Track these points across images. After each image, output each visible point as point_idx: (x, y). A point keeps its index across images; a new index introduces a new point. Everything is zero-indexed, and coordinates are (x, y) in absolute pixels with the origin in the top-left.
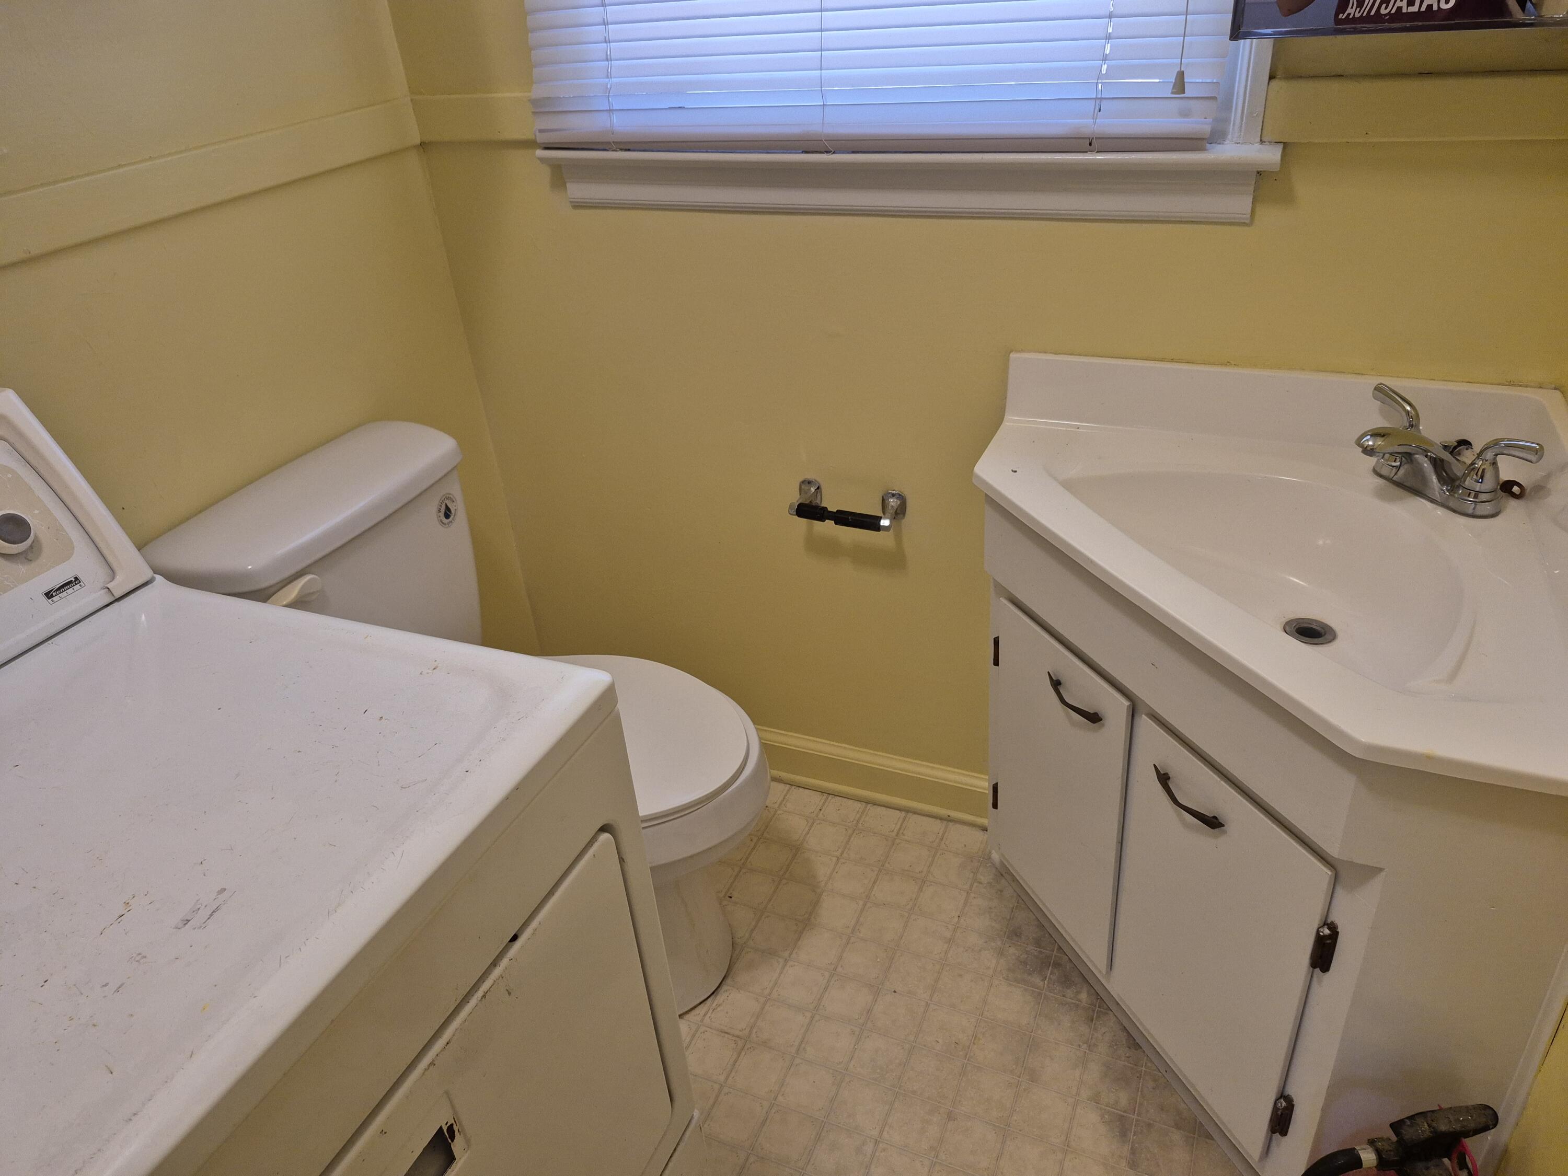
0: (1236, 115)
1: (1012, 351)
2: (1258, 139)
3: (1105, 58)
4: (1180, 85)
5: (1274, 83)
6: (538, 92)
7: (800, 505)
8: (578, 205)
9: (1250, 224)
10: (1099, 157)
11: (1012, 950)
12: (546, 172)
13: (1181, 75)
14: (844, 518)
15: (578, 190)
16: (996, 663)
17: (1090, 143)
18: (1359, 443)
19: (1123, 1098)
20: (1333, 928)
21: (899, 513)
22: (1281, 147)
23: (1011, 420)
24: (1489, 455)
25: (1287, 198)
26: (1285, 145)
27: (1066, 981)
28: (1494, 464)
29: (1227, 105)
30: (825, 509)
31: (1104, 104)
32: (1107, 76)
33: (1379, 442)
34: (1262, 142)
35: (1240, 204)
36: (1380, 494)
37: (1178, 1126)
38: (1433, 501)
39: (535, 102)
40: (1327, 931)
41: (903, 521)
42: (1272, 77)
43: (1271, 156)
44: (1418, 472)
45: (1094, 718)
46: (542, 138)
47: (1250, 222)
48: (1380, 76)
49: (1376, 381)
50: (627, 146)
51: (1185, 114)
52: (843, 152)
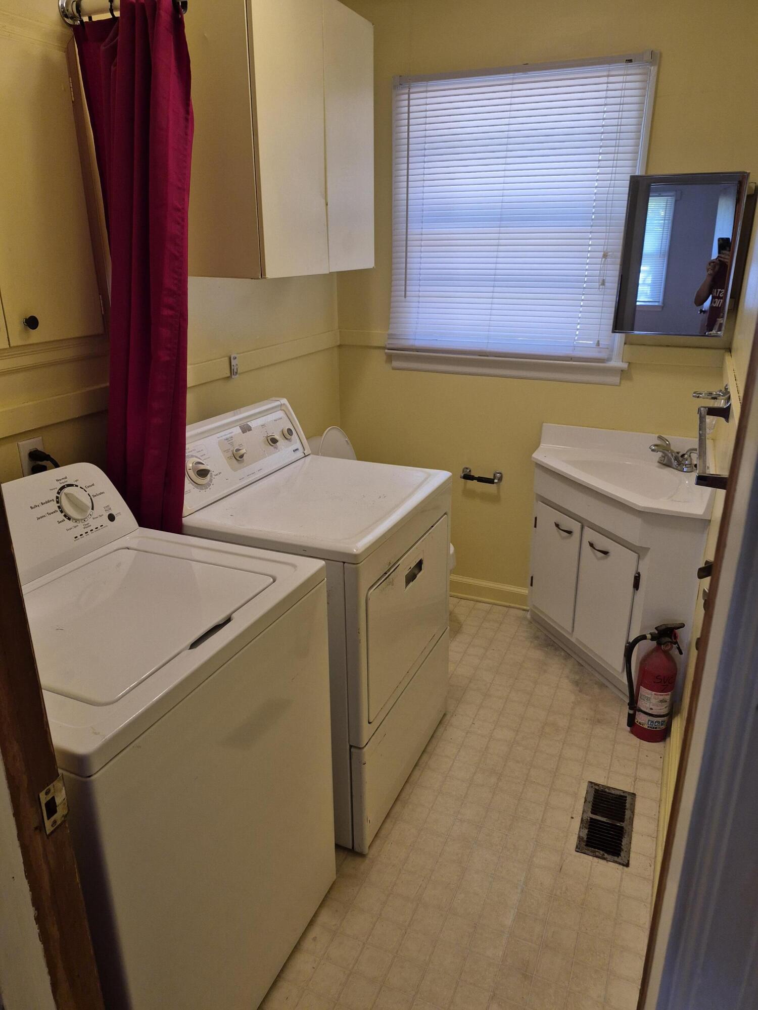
0: (615, 352)
1: (543, 423)
2: (621, 361)
3: (577, 335)
4: (598, 344)
5: (626, 346)
6: (390, 332)
7: (464, 475)
8: (394, 369)
9: (619, 386)
10: (574, 363)
11: (536, 641)
12: (385, 358)
13: (598, 341)
14: (481, 480)
15: (396, 364)
16: (535, 526)
17: (571, 359)
18: (650, 448)
19: (577, 677)
20: (639, 574)
21: (500, 479)
22: (628, 363)
23: (542, 446)
24: (688, 454)
25: (630, 379)
26: (629, 363)
27: (556, 649)
28: (690, 456)
29: (612, 351)
30: (473, 476)
31: (576, 348)
32: (577, 340)
33: (656, 448)
34: (622, 362)
35: (616, 379)
36: (659, 467)
37: (596, 684)
38: (674, 468)
39: (389, 335)
40: (637, 575)
41: (501, 483)
42: (625, 344)
43: (625, 366)
44: (669, 460)
45: (570, 532)
46: (388, 346)
47: (620, 385)
48: (655, 346)
49: (657, 435)
50: (417, 350)
51: (600, 352)
52: (493, 357)
